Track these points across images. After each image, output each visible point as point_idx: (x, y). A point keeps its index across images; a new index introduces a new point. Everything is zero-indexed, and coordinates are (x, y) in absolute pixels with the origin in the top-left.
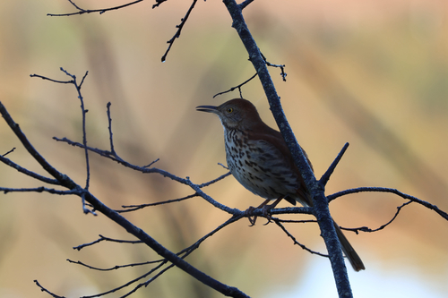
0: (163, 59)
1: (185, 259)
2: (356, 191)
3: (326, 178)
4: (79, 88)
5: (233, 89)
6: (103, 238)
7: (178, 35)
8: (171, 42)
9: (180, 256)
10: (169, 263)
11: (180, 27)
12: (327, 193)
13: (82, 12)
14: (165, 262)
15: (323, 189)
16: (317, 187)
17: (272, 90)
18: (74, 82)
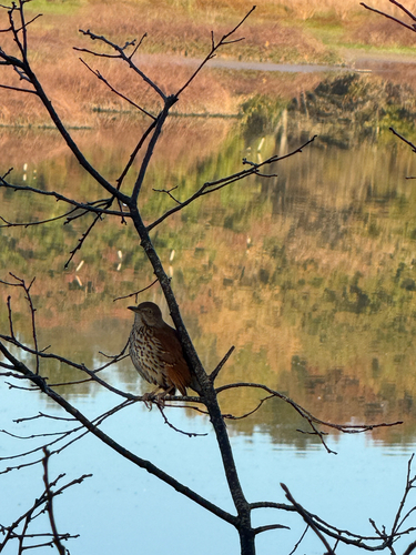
0: (67, 265)
2: (237, 385)
3: (215, 374)
4: (27, 291)
6: (42, 415)
7: (79, 247)
8: (73, 252)
11: (82, 241)
12: (215, 387)
13: (10, 225)
15: (212, 383)
16: (208, 381)
17: (173, 300)
18: (23, 285)
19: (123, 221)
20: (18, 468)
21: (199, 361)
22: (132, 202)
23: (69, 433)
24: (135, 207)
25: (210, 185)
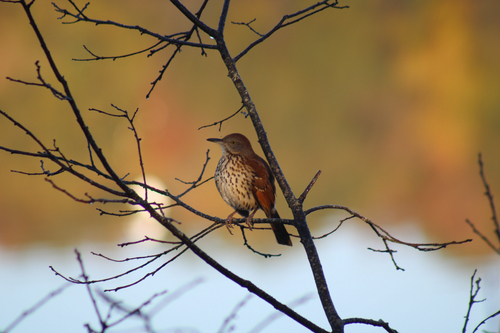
0: (148, 96)
1: (196, 243)
2: (323, 208)
3: (303, 196)
4: (131, 121)
5: (216, 124)
6: (148, 239)
7: (160, 78)
8: (154, 83)
9: (192, 240)
10: (185, 246)
11: (162, 72)
12: (305, 209)
13: (98, 58)
14: (182, 244)
15: (301, 206)
16: (297, 203)
17: (261, 127)
18: (126, 116)
19: (203, 53)
20: (116, 290)
21: (287, 185)
22: (218, 35)
23: (159, 256)
24: (222, 40)
25: (289, 17)
